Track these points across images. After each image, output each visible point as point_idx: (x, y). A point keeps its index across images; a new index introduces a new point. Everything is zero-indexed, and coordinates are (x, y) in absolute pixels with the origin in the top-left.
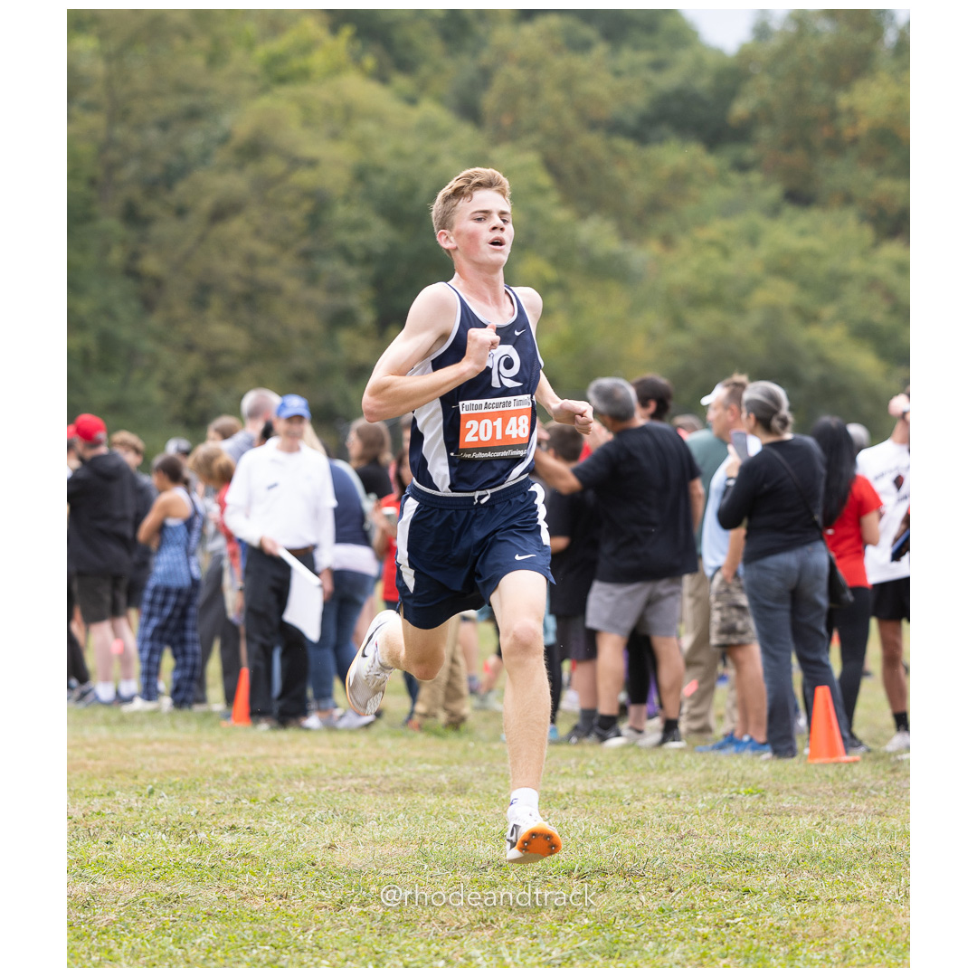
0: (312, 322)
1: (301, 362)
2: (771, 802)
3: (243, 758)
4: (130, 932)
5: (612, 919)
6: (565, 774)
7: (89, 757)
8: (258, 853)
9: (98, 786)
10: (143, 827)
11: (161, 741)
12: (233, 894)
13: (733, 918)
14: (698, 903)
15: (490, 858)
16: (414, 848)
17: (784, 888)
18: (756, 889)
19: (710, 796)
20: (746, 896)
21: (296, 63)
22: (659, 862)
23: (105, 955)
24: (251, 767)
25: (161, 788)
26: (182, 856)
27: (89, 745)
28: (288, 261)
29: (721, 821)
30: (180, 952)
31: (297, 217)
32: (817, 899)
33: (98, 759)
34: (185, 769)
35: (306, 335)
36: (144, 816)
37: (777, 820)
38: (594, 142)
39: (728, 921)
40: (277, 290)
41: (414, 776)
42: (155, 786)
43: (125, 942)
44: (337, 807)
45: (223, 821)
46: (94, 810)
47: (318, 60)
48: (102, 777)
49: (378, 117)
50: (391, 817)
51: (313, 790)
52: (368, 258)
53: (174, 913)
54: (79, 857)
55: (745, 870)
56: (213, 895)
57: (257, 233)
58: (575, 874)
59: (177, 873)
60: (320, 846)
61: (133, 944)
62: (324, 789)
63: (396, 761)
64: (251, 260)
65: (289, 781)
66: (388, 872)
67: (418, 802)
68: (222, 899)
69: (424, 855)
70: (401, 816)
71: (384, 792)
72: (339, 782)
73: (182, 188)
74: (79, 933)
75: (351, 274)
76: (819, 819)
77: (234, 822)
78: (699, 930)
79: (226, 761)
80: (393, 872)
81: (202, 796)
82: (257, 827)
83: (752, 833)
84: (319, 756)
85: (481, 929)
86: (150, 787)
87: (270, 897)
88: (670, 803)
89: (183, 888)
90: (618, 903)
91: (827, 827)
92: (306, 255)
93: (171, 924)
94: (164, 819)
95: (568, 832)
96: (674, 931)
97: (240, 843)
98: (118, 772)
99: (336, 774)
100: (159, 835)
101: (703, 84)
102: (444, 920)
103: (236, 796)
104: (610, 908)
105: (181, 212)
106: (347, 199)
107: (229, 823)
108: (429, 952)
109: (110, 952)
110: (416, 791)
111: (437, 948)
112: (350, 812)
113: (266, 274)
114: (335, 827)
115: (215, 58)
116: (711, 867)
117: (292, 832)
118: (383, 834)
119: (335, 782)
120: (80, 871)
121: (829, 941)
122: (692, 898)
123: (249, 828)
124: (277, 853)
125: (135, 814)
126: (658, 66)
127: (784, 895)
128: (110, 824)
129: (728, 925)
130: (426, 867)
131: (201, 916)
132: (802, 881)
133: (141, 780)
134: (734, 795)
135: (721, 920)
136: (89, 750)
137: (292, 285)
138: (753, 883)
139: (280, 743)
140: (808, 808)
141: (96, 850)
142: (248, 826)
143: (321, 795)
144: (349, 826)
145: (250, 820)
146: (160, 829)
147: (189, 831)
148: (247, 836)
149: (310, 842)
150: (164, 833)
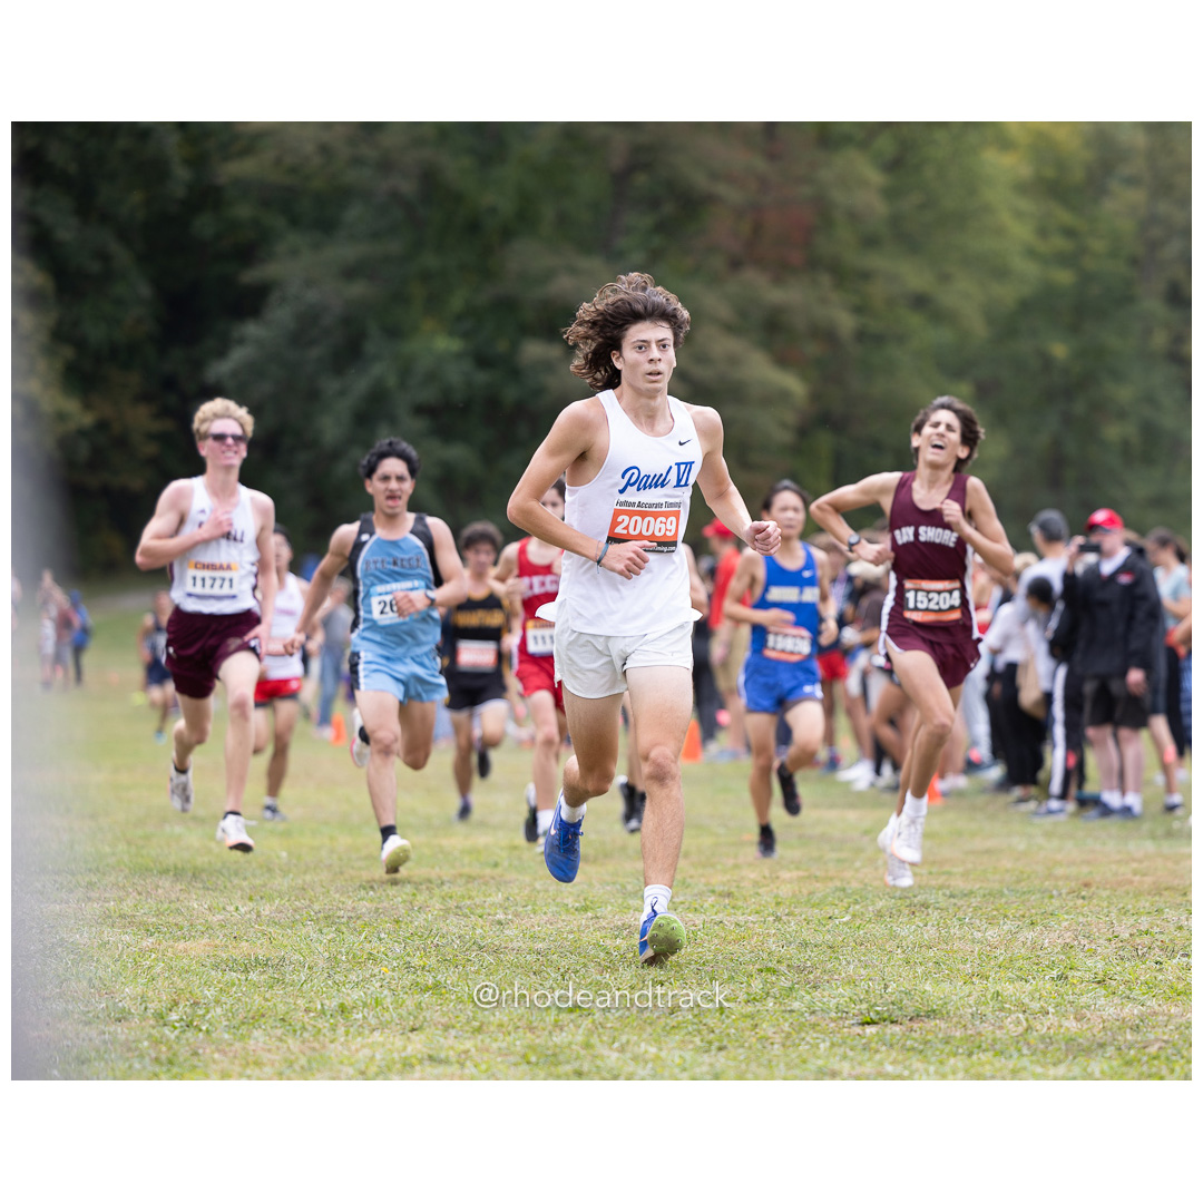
4: (1182, 1057)
7: (1135, 873)
9: (1145, 903)
27: (1134, 860)
33: (1145, 875)
46: (1142, 928)
48: (1149, 894)
74: (1127, 1058)
98: (1166, 889)
120: (1128, 992)
128: (1159, 943)
136: (1135, 865)
141: (1144, 971)
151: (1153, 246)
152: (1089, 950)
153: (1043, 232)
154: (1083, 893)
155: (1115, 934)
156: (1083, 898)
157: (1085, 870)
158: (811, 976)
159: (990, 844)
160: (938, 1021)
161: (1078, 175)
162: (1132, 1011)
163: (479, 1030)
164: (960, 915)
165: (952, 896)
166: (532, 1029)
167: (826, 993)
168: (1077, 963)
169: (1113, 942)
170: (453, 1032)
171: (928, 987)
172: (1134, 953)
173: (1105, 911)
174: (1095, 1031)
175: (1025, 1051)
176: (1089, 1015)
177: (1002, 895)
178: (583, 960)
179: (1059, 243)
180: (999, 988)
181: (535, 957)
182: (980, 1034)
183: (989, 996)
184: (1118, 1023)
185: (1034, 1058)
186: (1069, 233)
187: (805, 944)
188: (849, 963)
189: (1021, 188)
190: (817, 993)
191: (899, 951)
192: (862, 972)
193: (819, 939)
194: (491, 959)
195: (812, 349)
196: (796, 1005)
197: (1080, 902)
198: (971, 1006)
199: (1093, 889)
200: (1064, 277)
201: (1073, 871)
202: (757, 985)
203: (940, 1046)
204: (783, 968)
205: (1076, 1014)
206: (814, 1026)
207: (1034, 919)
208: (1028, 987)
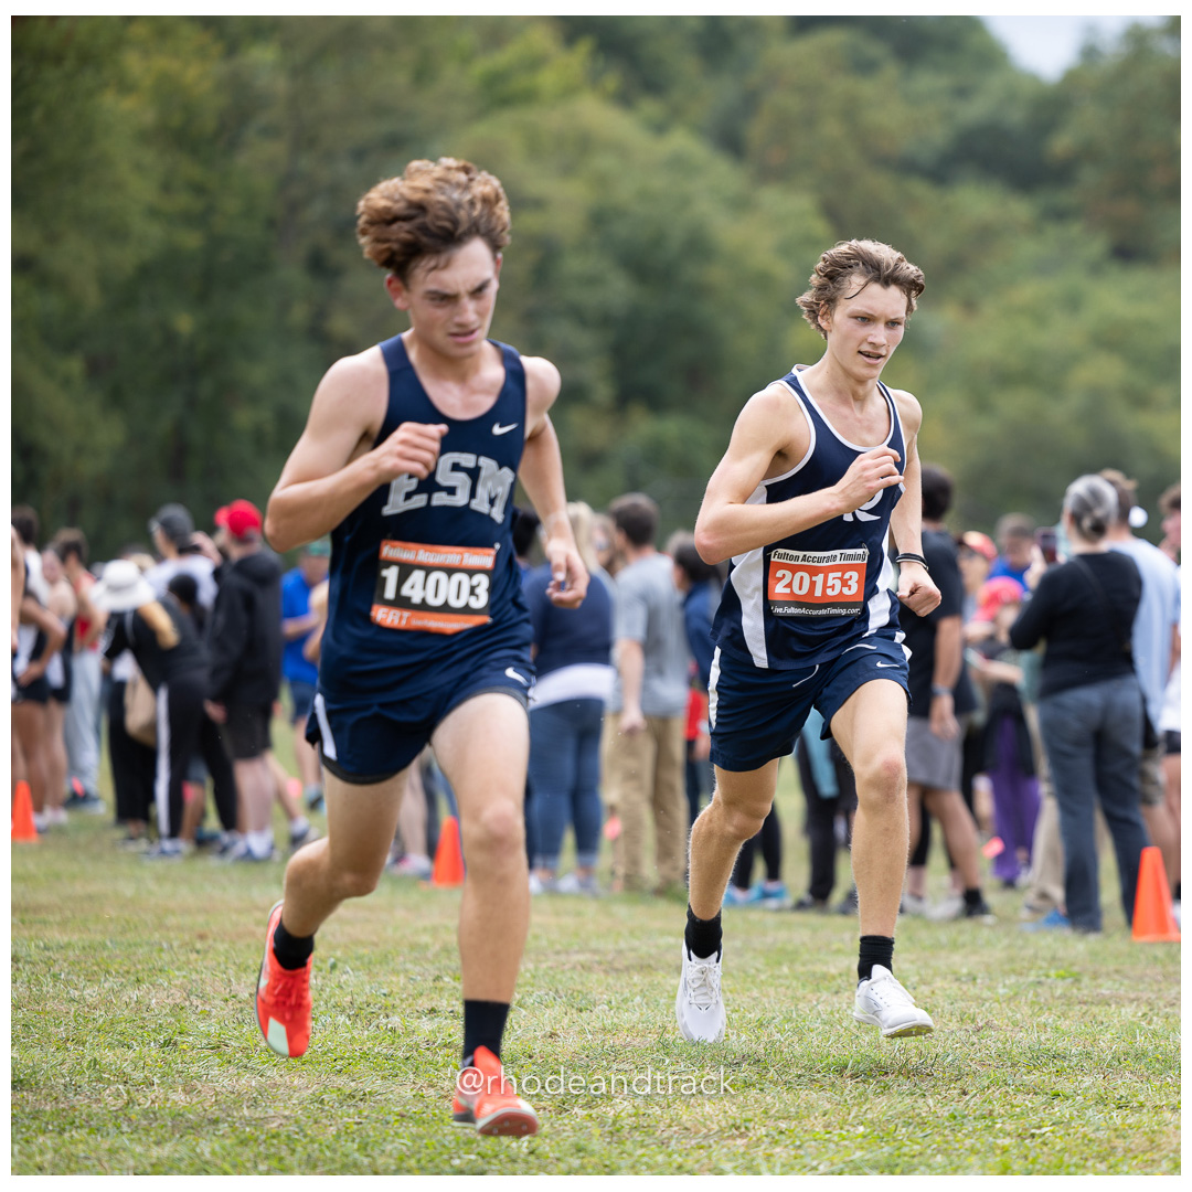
2: (1086, 989)
4: (305, 1136)
5: (892, 1127)
6: (838, 951)
10: (323, 1009)
12: (432, 1091)
13: (1040, 1128)
14: (998, 1109)
15: (745, 1051)
16: (652, 1038)
17: (1102, 1092)
18: (1068, 1092)
19: (1011, 980)
20: (1055, 1102)
21: (521, 82)
22: (950, 1058)
23: (274, 1163)
25: (345, 962)
26: (369, 1044)
27: (257, 908)
29: (1027, 1010)
30: (366, 1161)
32: (1142, 1106)
34: (375, 939)
36: (324, 996)
37: (1095, 1009)
38: (882, 185)
39: (1033, 1131)
41: (653, 951)
42: (338, 960)
43: (299, 1149)
44: (560, 987)
45: (420, 1002)
47: (548, 79)
49: (620, 149)
50: (625, 1001)
51: (530, 966)
52: (605, 321)
53: (360, 1114)
54: (245, 1044)
55: (1055, 1070)
56: (407, 1092)
58: (848, 1072)
59: (362, 1066)
60: (539, 1034)
61: (309, 1150)
62: (544, 966)
63: (632, 933)
66: (621, 1066)
67: (659, 983)
68: (419, 1098)
69: (665, 1046)
70: (638, 999)
71: (617, 970)
72: (563, 958)
74: (243, 1137)
75: (583, 340)
76: (1145, 1009)
77: (434, 1004)
78: (999, 1141)
79: (425, 930)
80: (626, 1067)
81: (395, 972)
83: (1064, 1025)
85: (732, 1137)
86: (332, 960)
88: (965, 987)
89: (372, 1083)
90: (900, 1108)
91: (1155, 1018)
93: (356, 1127)
94: (349, 998)
95: (840, 1021)
96: (968, 1142)
97: (440, 1030)
99: (558, 947)
100: (342, 1019)
101: (1016, 117)
102: (688, 1125)
103: (437, 973)
104: (890, 1113)
107: (428, 1005)
108: (670, 1164)
109: (281, 1160)
110: (656, 970)
111: (680, 1160)
112: (575, 994)
114: (557, 1011)
115: (423, 74)
116: (1013, 1065)
118: (615, 1020)
119: (557, 957)
120: (245, 1061)
121: (1156, 1157)
122: (990, 1102)
123: (452, 1012)
126: (962, 93)
127: (1101, 1101)
129: (1033, 1136)
130: (667, 1061)
131: (393, 1118)
132: (1123, 1085)
133: (321, 951)
134: (1043, 979)
135: (1026, 1130)
138: (1065, 1086)
140: (1132, 996)
142: (450, 1009)
143: (541, 973)
144: (574, 1011)
145: (454, 1003)
146: (343, 1011)
147: (379, 1015)
148: (449, 1021)
149: (526, 1030)
150: (349, 1016)
151: (294, 207)
152: (202, 1012)
153: (166, 187)
154: (199, 945)
155: (233, 993)
156: (198, 952)
157: (201, 919)
159: (93, 888)
160: (25, 1093)
161: (209, 123)
162: (248, 1082)
164: (55, 970)
165: (46, 948)
168: (186, 1026)
169: (230, 1003)
173: (223, 967)
174: (207, 1105)
175: (125, 1128)
176: (200, 1088)
177: (104, 947)
179: (183, 200)
180: (96, 1055)
182: (73, 1108)
183: (85, 1064)
184: (232, 1096)
185: (135, 1136)
186: (199, 189)
189: (144, 137)
197: (193, 956)
198: (64, 1076)
199: (210, 942)
200: (191, 240)
201: (187, 920)
203: (26, 1122)
205: (185, 1085)
207: (140, 975)
208: (130, 1054)
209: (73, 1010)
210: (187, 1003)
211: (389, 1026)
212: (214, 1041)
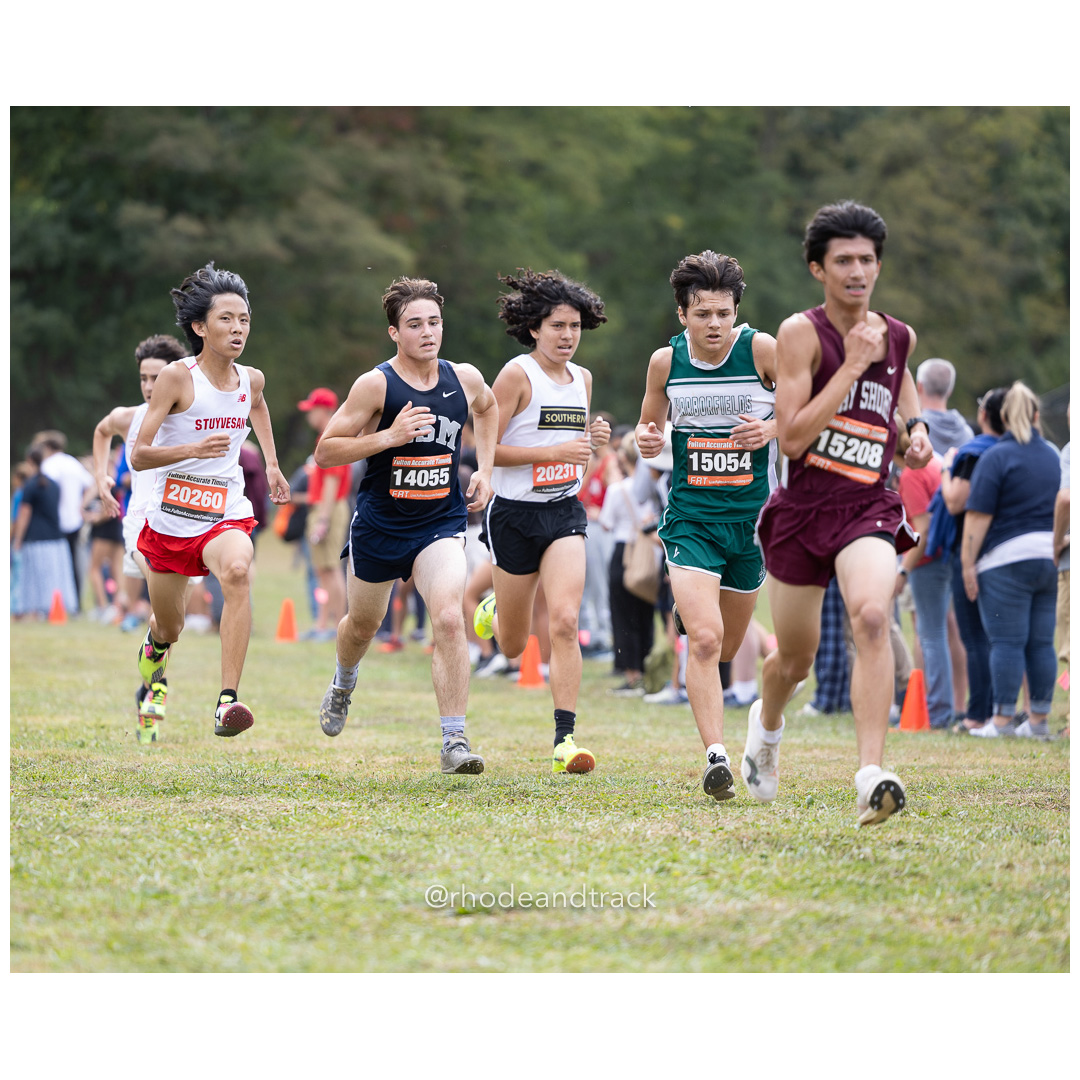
0: (993, 288)
1: (981, 332)
3: (912, 768)
8: (928, 871)
10: (801, 840)
11: (822, 748)
12: (900, 917)
24: (921, 778)
25: (821, 799)
26: (843, 872)
28: (967, 220)
31: (976, 171)
35: (987, 303)
36: (802, 828)
40: (956, 252)
42: (815, 796)
44: (1016, 822)
45: (889, 835)
46: (748, 820)
51: (989, 803)
54: (730, 872)
56: (878, 917)
57: (935, 189)
59: (837, 892)
60: (997, 865)
62: (1001, 803)
64: (927, 218)
65: (963, 794)
68: (888, 921)
72: (1018, 796)
73: (851, 138)
74: (730, 954)
77: (902, 837)
82: (927, 843)
84: (995, 767)
86: (810, 796)
87: (941, 919)
89: (845, 908)
92: (988, 214)
94: (824, 831)
97: (907, 860)
99: (1016, 786)
100: (818, 849)
105: (850, 164)
106: (1034, 153)
107: (896, 838)
112: (1030, 829)
113: (943, 234)
114: (1014, 843)
117: (966, 849)
119: (1013, 796)
120: (731, 886)
123: (917, 844)
124: (950, 872)
125: (792, 826)
128: (765, 836)
133: (800, 789)
137: (972, 247)
139: (953, 752)
141: (749, 866)
142: (917, 842)
143: (998, 809)
144: (1029, 844)
145: (920, 836)
146: (819, 843)
147: (852, 847)
148: (915, 853)
149: (986, 861)
150: (825, 847)
152: (692, 842)
154: (688, 783)
155: (720, 826)
156: (688, 788)
157: (691, 759)
158: (405, 865)
162: (736, 906)
163: (61, 916)
164: (561, 803)
166: (115, 915)
167: (420, 882)
168: (678, 855)
169: (718, 834)
170: (33, 918)
171: (526, 878)
172: (739, 845)
174: (697, 926)
175: (625, 945)
176: (690, 909)
178: (169, 845)
180: (598, 879)
181: (120, 841)
182: (577, 927)
184: (719, 919)
185: (633, 952)
187: (400, 831)
188: (444, 852)
190: (411, 883)
191: (497, 840)
192: (459, 861)
193: (414, 827)
194: (75, 843)
195: (419, 216)
196: (389, 894)
197: (684, 792)
200: (682, 146)
201: (679, 760)
202: (349, 873)
203: (537, 939)
204: (376, 855)
205: (677, 907)
206: (407, 917)
207: (637, 809)
208: (629, 880)
209: (577, 839)
210: (679, 834)
211: (862, 856)
212: (703, 869)
